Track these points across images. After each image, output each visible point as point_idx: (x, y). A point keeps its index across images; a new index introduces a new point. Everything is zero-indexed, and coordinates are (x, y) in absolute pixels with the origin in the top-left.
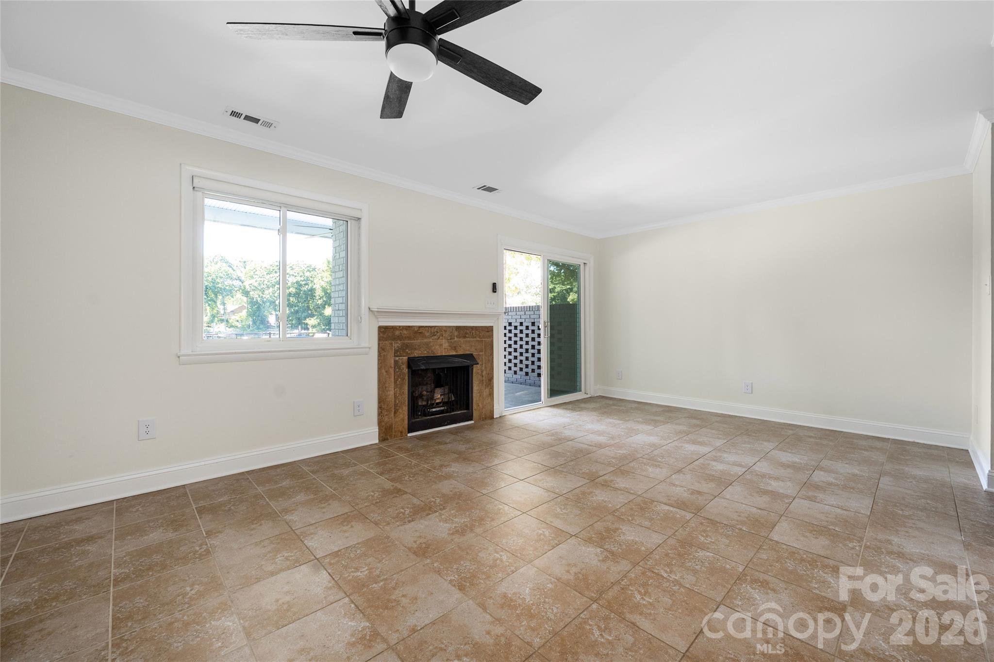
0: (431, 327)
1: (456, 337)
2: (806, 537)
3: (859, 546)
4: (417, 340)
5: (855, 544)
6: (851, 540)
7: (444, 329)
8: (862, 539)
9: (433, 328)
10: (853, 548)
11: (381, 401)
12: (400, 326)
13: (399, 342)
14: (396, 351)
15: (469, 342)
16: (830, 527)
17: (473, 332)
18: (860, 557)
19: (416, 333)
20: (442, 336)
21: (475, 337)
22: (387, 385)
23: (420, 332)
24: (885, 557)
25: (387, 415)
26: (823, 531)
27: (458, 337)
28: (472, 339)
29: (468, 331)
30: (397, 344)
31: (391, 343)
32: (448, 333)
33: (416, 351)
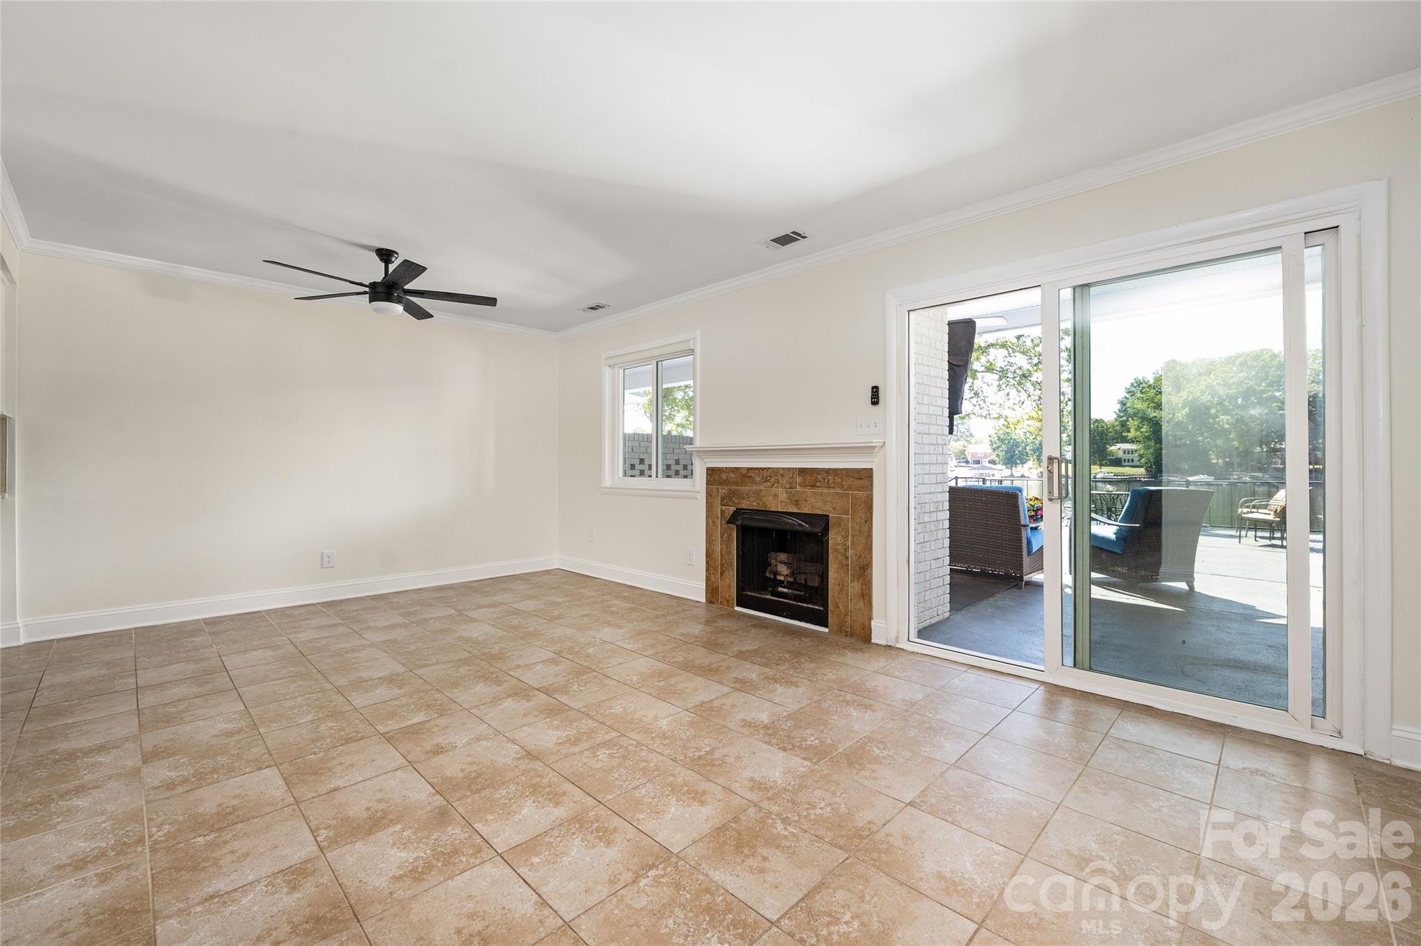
0: (763, 469)
1: (800, 485)
2: (234, 797)
3: (153, 835)
4: (745, 486)
5: (161, 833)
6: (171, 836)
7: (781, 472)
8: (153, 850)
9: (765, 471)
10: (160, 827)
11: (709, 555)
12: (726, 468)
13: (726, 488)
14: (723, 499)
15: (821, 494)
16: (213, 836)
17: (830, 478)
18: (145, 820)
19: (744, 476)
20: (778, 483)
21: (833, 487)
22: (714, 538)
23: (749, 477)
24: (108, 843)
25: (713, 574)
26: (219, 821)
27: (803, 485)
28: (826, 491)
29: (820, 477)
30: (723, 490)
31: (718, 488)
32: (786, 478)
33: (745, 502)
